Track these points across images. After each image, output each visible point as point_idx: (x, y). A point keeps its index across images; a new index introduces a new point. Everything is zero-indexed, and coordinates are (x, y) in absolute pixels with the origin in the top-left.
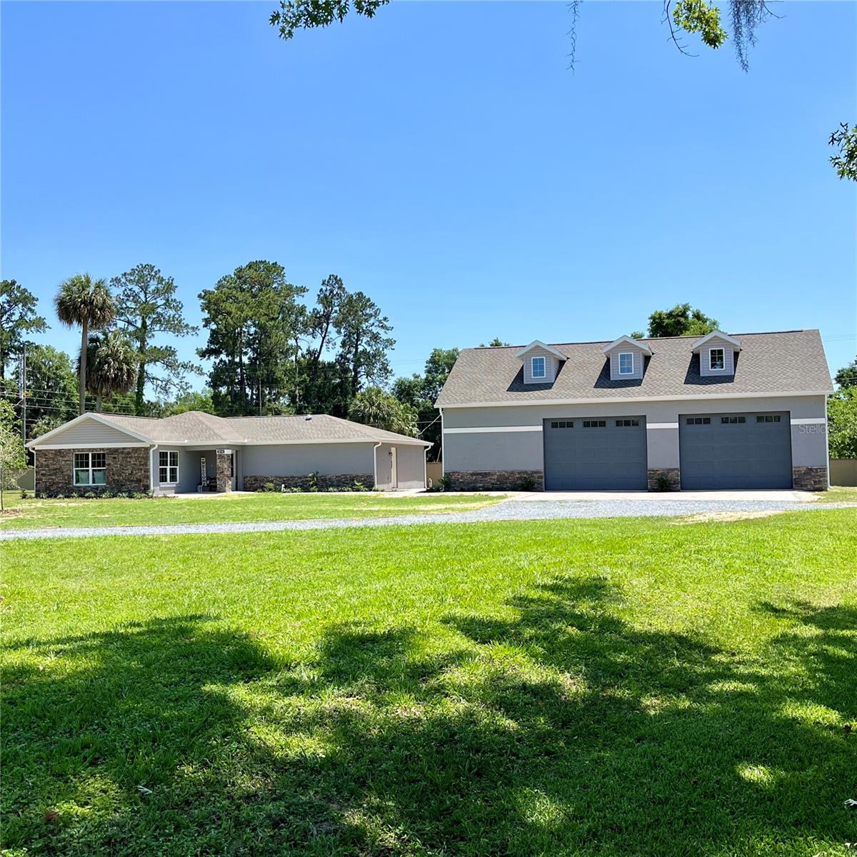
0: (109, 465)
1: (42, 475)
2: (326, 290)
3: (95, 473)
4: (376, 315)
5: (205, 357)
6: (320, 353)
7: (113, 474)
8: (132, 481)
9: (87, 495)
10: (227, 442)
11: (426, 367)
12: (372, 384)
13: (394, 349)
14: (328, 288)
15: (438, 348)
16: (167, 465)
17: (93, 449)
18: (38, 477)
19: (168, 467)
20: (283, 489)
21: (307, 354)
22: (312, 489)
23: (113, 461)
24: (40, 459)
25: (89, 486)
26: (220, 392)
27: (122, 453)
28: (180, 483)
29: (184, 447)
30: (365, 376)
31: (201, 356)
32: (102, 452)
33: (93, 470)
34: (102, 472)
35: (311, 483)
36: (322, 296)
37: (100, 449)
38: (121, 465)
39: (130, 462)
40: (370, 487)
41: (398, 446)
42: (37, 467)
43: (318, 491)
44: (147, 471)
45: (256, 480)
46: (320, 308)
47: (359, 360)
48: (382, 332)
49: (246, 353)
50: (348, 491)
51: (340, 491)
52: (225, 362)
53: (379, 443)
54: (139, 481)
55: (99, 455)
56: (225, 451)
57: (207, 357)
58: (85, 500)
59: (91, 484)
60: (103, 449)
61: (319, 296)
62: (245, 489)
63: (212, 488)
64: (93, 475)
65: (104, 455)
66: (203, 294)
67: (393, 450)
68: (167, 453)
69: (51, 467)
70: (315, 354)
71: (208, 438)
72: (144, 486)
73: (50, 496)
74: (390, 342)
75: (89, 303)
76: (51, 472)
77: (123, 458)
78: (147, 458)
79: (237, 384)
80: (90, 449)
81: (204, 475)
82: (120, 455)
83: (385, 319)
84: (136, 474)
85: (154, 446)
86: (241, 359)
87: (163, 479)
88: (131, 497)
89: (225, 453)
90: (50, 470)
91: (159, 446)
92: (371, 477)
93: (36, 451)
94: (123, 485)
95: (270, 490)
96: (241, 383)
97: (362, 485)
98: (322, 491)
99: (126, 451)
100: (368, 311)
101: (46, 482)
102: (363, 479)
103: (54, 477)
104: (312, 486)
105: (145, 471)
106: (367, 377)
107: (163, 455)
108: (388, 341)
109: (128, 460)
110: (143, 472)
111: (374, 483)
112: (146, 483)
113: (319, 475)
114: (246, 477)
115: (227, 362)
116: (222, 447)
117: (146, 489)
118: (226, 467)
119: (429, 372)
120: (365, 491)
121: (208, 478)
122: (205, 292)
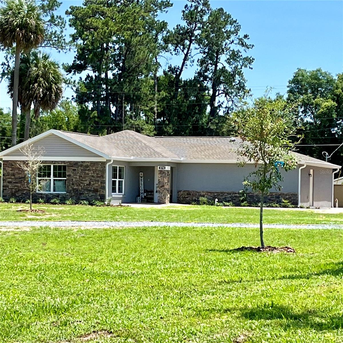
0: (69, 176)
1: (8, 182)
2: (191, 6)
3: (55, 182)
4: (236, 32)
5: (70, 72)
6: (181, 70)
7: (73, 184)
8: (90, 191)
9: (52, 201)
10: (169, 160)
11: (288, 87)
12: (230, 103)
13: (252, 69)
14: (194, 4)
15: (302, 68)
16: (117, 178)
17: (55, 162)
18: (5, 184)
19: (117, 180)
20: (216, 203)
21: (169, 71)
22: (243, 204)
23: (73, 173)
24: (7, 168)
25: (50, 194)
26: (87, 107)
27: (81, 166)
28: (125, 194)
29: (129, 163)
30: (224, 95)
31: (67, 72)
32: (63, 164)
33: (54, 180)
34: (62, 182)
35: (242, 199)
36: (186, 12)
37: (62, 162)
38: (80, 176)
39: (88, 174)
40: (295, 204)
41: (315, 168)
42: (3, 175)
43: (248, 206)
44: (104, 182)
45: (189, 194)
46: (184, 24)
47: (219, 78)
48: (242, 49)
49: (112, 69)
50: (276, 207)
51: (268, 207)
52: (92, 77)
53: (303, 165)
54: (96, 191)
55: (60, 166)
56: (166, 167)
57: (73, 72)
58: (52, 205)
59: (52, 192)
60: (64, 162)
61: (184, 12)
62: (179, 202)
63: (149, 200)
64: (54, 184)
65: (65, 167)
66: (70, 10)
67: (311, 172)
68: (117, 167)
69: (17, 176)
70: (177, 71)
71: (150, 155)
72: (100, 195)
73: (18, 201)
74: (249, 61)
75: (24, 26)
76: (17, 180)
77: (82, 170)
78: (104, 171)
79: (102, 100)
80: (52, 161)
81: (142, 188)
82: (80, 168)
83: (246, 36)
84: (93, 184)
85: (110, 161)
86: (106, 75)
87: (114, 190)
88: (91, 204)
89: (166, 169)
90: (16, 178)
91: (114, 160)
92: (296, 195)
93: (4, 161)
94: (81, 194)
95: (204, 203)
96: (106, 99)
97: (288, 202)
98: (251, 206)
99: (85, 164)
100: (229, 27)
101: (12, 189)
102: (288, 197)
103: (19, 185)
104: (243, 201)
105: (101, 183)
106: (226, 96)
107: (115, 169)
108: (246, 59)
109: (87, 172)
110: (100, 183)
111: (298, 201)
112: (102, 193)
113: (248, 192)
114: (180, 191)
115: (94, 77)
116: (163, 164)
117: (102, 198)
118: (166, 182)
119: (291, 91)
120: (292, 207)
121: (146, 191)
122: (72, 8)
